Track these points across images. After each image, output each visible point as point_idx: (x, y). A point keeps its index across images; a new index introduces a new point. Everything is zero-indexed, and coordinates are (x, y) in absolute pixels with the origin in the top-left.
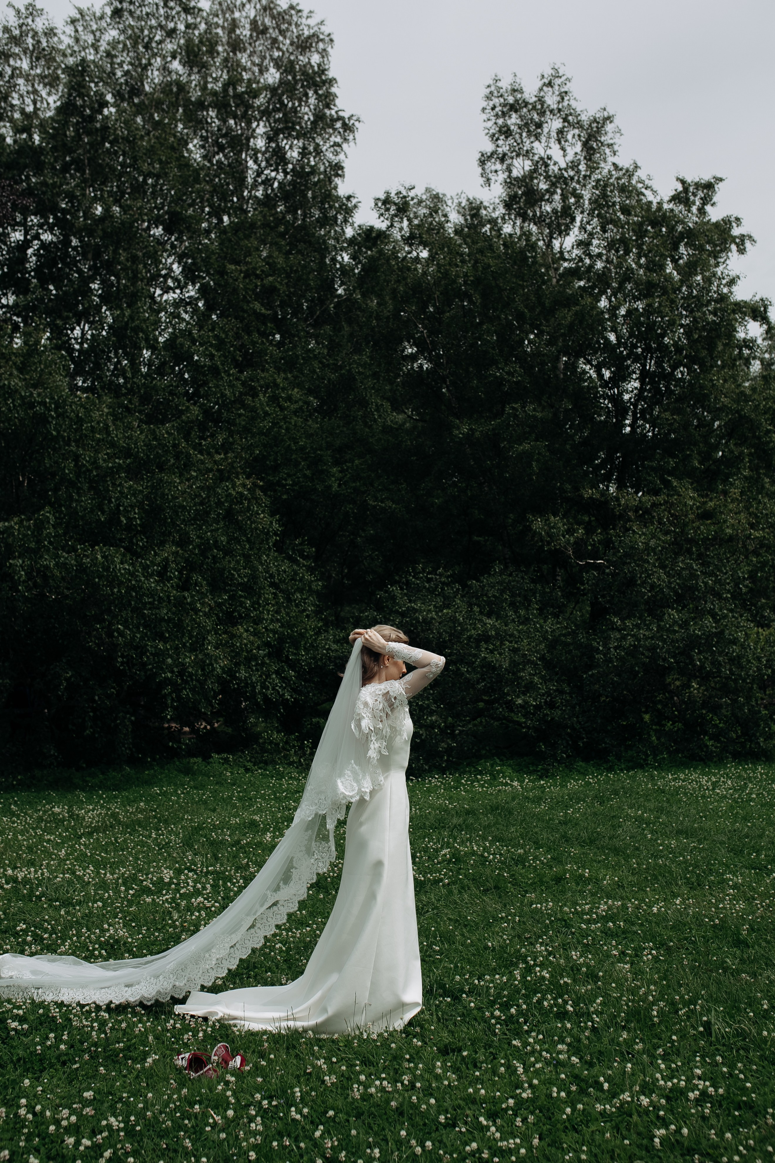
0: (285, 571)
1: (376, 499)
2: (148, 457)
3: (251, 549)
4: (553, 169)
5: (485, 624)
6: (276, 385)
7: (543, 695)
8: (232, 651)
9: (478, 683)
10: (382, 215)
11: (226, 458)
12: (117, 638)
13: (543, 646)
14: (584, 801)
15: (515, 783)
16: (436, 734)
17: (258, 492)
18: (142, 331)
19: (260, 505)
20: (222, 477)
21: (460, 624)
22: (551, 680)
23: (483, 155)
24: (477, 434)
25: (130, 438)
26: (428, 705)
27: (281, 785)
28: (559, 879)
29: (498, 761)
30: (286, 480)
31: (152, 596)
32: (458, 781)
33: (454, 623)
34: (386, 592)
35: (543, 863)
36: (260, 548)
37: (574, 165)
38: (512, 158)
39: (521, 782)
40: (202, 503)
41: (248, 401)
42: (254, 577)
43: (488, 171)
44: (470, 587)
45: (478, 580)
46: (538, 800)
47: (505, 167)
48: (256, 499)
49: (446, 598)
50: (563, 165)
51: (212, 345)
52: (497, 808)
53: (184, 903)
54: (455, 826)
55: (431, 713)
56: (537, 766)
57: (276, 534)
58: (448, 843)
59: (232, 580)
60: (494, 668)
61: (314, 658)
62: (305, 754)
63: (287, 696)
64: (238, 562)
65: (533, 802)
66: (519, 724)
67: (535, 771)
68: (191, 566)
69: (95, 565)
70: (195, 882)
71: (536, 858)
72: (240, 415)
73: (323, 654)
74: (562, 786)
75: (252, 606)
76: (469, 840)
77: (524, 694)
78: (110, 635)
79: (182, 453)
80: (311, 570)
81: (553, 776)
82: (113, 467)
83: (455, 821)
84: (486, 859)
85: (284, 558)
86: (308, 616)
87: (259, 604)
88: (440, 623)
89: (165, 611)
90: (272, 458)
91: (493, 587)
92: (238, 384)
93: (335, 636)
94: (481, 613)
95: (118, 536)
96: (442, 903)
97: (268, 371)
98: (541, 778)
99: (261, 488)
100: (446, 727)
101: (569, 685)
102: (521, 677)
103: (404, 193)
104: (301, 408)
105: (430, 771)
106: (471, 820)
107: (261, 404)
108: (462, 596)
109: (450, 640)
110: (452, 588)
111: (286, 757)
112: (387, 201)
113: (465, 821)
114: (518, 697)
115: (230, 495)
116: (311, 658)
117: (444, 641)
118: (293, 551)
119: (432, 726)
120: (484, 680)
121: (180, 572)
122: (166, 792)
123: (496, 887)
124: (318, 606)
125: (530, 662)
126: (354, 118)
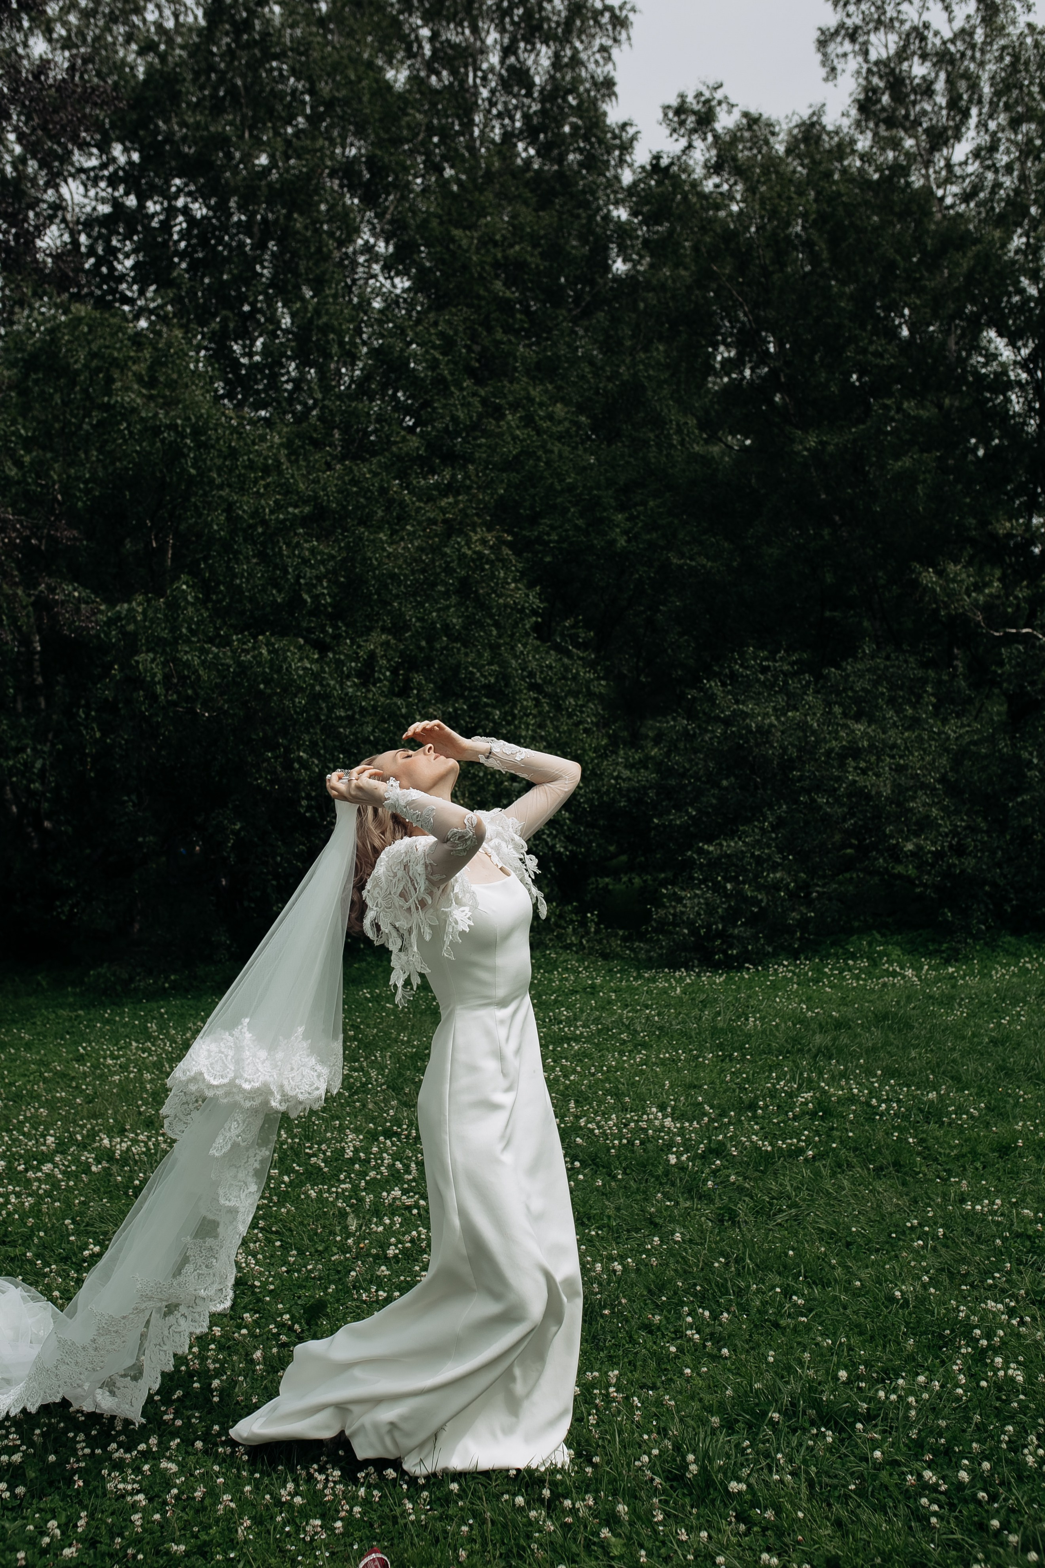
0: (550, 667)
1: (682, 555)
2: (344, 508)
3: (500, 636)
4: (934, 42)
5: (853, 731)
6: (531, 400)
7: (947, 835)
8: (473, 785)
9: (844, 820)
10: (674, 130)
11: (457, 502)
12: (298, 771)
13: (944, 761)
14: (1025, 1002)
15: (909, 973)
16: (783, 900)
17: (506, 551)
18: (333, 331)
19: (508, 569)
20: (451, 529)
21: (814, 732)
22: (957, 812)
23: (823, 32)
24: (831, 448)
25: (316, 481)
26: (769, 857)
27: (551, 981)
28: (1005, 1150)
29: (878, 937)
30: (548, 534)
31: (351, 707)
32: (819, 970)
33: (804, 731)
34: (701, 689)
35: (972, 1117)
36: (513, 634)
37: (965, 34)
38: (868, 33)
39: (918, 969)
40: (423, 571)
41: (491, 424)
42: (505, 677)
43: (833, 56)
44: (827, 678)
45: (838, 667)
46: (948, 1001)
47: (857, 47)
48: (502, 560)
49: (790, 696)
50: (947, 34)
51: (434, 347)
52: (885, 1017)
53: (369, 1198)
54: (819, 1051)
55: (774, 868)
56: (940, 944)
57: (534, 613)
58: (810, 1080)
59: (471, 681)
60: (868, 797)
61: (597, 791)
62: (588, 933)
63: (559, 848)
64: (480, 655)
65: (941, 1004)
66: (909, 880)
67: (938, 952)
68: (410, 663)
69: (259, 664)
70: (396, 1157)
71: (960, 1110)
72: (480, 446)
73: (611, 785)
74: (983, 976)
75: (504, 719)
76: (843, 1075)
77: (918, 836)
78: (289, 767)
79: (394, 500)
80: (591, 665)
81: (967, 960)
82: (285, 520)
83: (818, 1039)
84: (874, 1110)
85: (550, 648)
86: (586, 731)
87: (514, 717)
88: (783, 732)
89: (370, 729)
90: (527, 504)
91: (862, 676)
92: (476, 401)
93: (627, 759)
94: (845, 715)
95: (304, 624)
96: (804, 1194)
97: (518, 381)
98: (947, 962)
99: (510, 545)
100: (798, 887)
101: (985, 819)
102: (911, 810)
103: (707, 94)
104: (567, 431)
105: (775, 954)
106: (844, 1040)
107: (510, 427)
108: (817, 692)
109: (799, 757)
110: (800, 682)
111: (559, 937)
112: (681, 110)
113: (834, 1039)
114: (907, 839)
115: (465, 555)
116: (592, 792)
117: (791, 760)
118: (563, 636)
119: (776, 886)
120: (853, 815)
121: (395, 672)
122: (379, 995)
123: (897, 1165)
124: (603, 717)
125: (924, 786)
126: (628, 7)
